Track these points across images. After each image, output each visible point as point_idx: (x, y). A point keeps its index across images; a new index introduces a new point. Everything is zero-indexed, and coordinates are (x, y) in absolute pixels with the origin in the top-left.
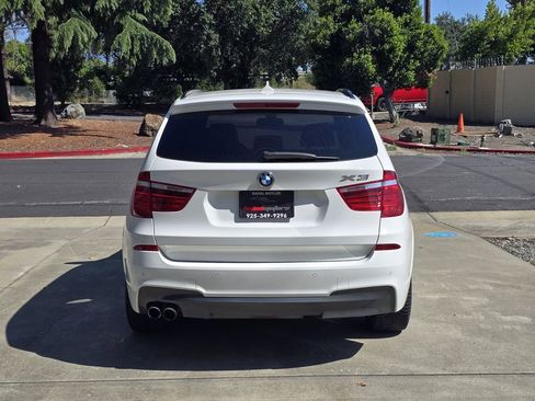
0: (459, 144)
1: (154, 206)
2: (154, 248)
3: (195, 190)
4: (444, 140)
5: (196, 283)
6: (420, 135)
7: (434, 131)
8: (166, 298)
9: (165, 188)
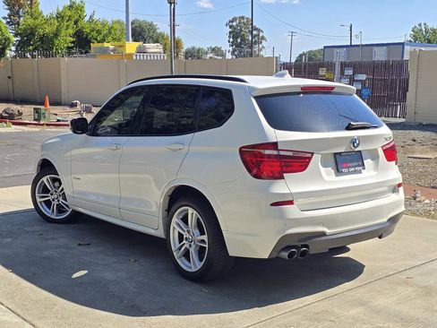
0: (58, 121)
1: (284, 170)
2: (291, 203)
3: (313, 154)
4: (45, 117)
5: (323, 226)
6: (20, 114)
7: (37, 111)
8: (300, 241)
9: (291, 154)
